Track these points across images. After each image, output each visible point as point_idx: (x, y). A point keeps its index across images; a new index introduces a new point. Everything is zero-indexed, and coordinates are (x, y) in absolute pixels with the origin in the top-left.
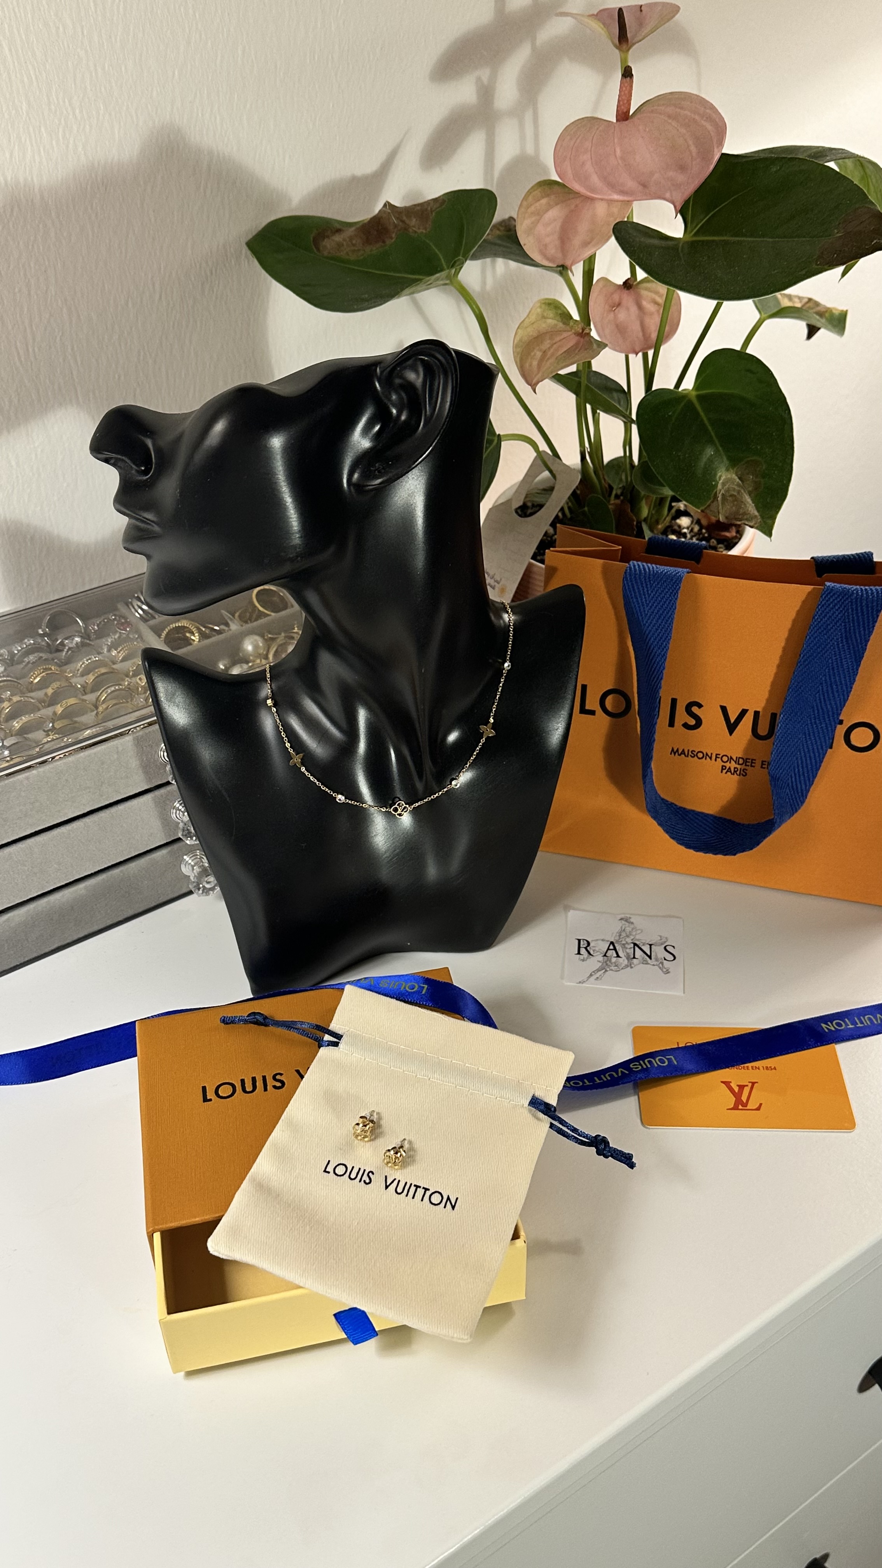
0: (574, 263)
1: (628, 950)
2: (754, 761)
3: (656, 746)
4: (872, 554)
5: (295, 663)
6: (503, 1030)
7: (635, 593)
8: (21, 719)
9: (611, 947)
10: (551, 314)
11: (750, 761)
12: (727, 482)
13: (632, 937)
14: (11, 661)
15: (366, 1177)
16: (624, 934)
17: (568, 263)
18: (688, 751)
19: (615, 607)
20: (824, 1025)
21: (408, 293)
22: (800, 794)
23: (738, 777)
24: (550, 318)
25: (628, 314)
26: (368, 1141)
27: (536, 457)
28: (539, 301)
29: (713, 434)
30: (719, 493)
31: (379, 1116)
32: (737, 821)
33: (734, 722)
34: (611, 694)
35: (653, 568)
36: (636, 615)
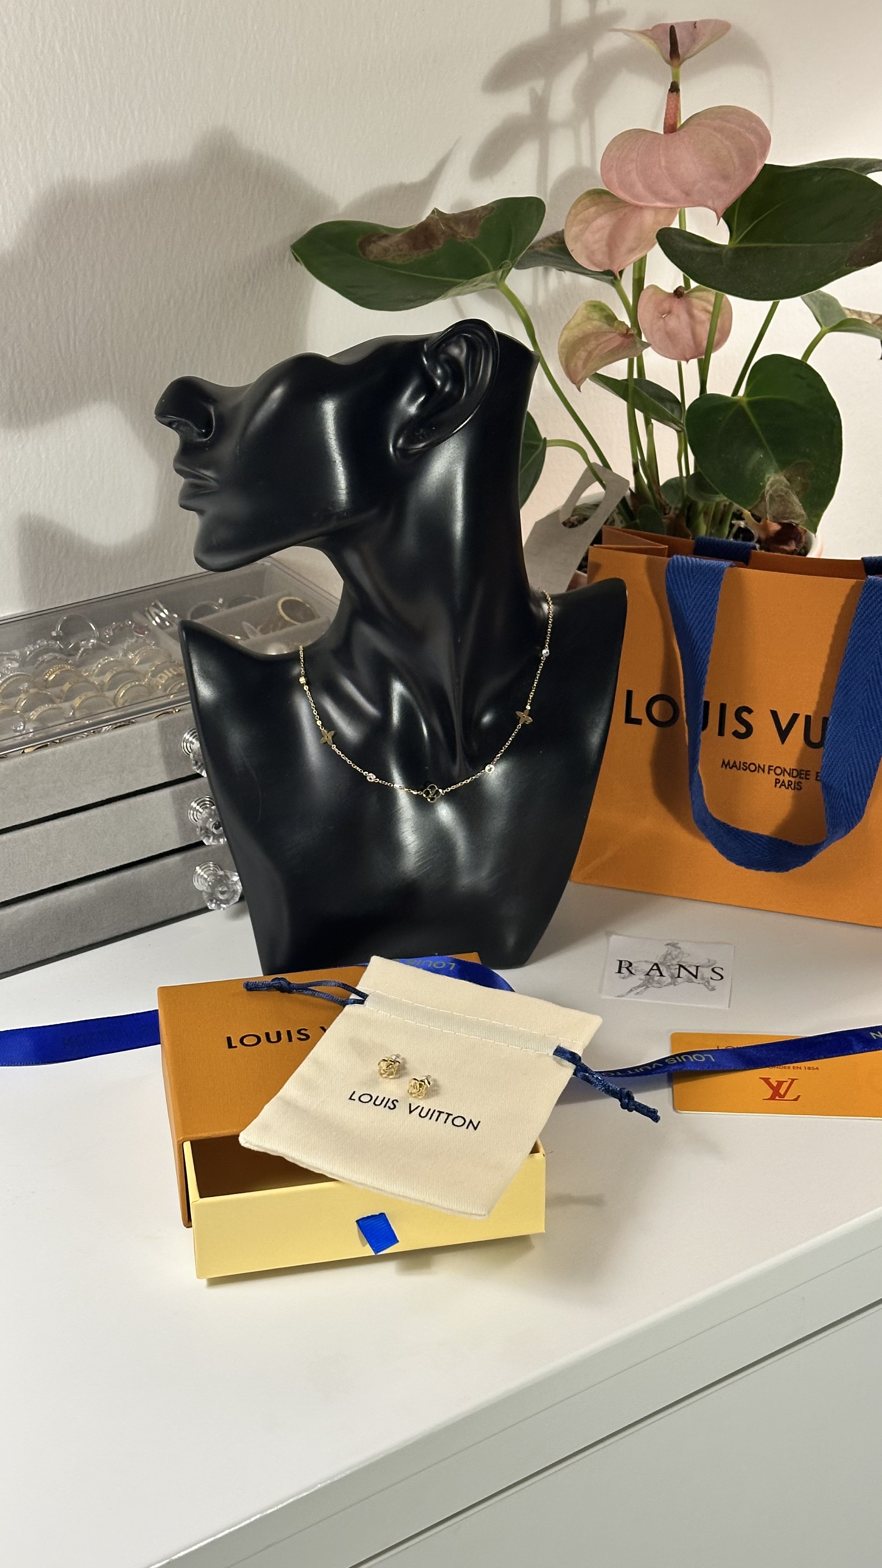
0: (622, 271)
1: (672, 971)
2: (808, 773)
6: (520, 994)
7: (677, 585)
8: (41, 709)
9: (655, 967)
10: (596, 315)
11: (804, 772)
12: (776, 483)
13: (678, 960)
14: (24, 663)
15: (391, 1104)
16: (669, 957)
17: (614, 268)
18: (740, 762)
19: (658, 601)
20: (872, 1034)
21: (454, 293)
22: (857, 808)
23: (792, 791)
24: (595, 320)
25: (678, 322)
26: (392, 1079)
27: (586, 470)
28: (586, 303)
29: (763, 438)
30: (767, 494)
31: (403, 1059)
32: (794, 843)
33: (785, 728)
34: (657, 700)
35: (696, 561)
36: (679, 609)
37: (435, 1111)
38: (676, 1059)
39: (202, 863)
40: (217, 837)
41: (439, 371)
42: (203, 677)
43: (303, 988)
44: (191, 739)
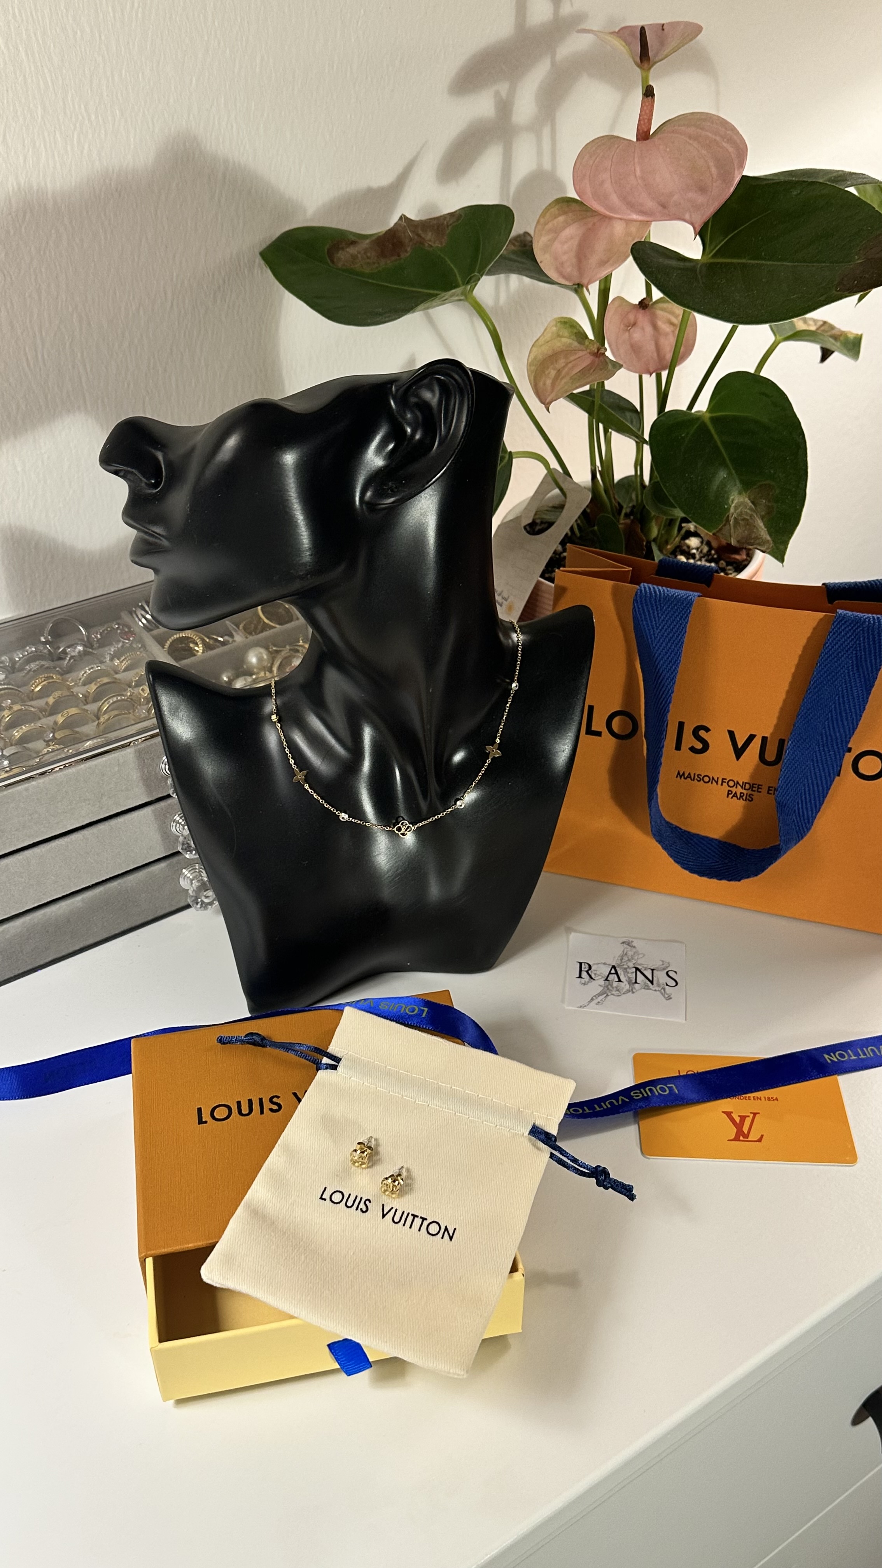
0: (590, 282)
1: (629, 975)
2: (760, 787)
3: (663, 770)
5: (301, 679)
6: (504, 1056)
7: (645, 616)
8: (21, 728)
9: (613, 971)
10: (566, 333)
11: (756, 786)
12: (740, 506)
13: (634, 962)
14: (12, 669)
15: (363, 1206)
16: (626, 958)
17: (585, 282)
18: (695, 774)
19: (624, 629)
20: (826, 1056)
21: (423, 307)
22: (806, 821)
23: (744, 802)
24: (565, 337)
25: (643, 334)
26: (365, 1168)
27: (546, 475)
28: (555, 320)
29: (726, 456)
30: (731, 517)
31: (377, 1142)
32: (744, 847)
33: (741, 747)
34: (618, 715)
35: (664, 590)
36: (646, 638)
37: (409, 1214)
39: (188, 866)
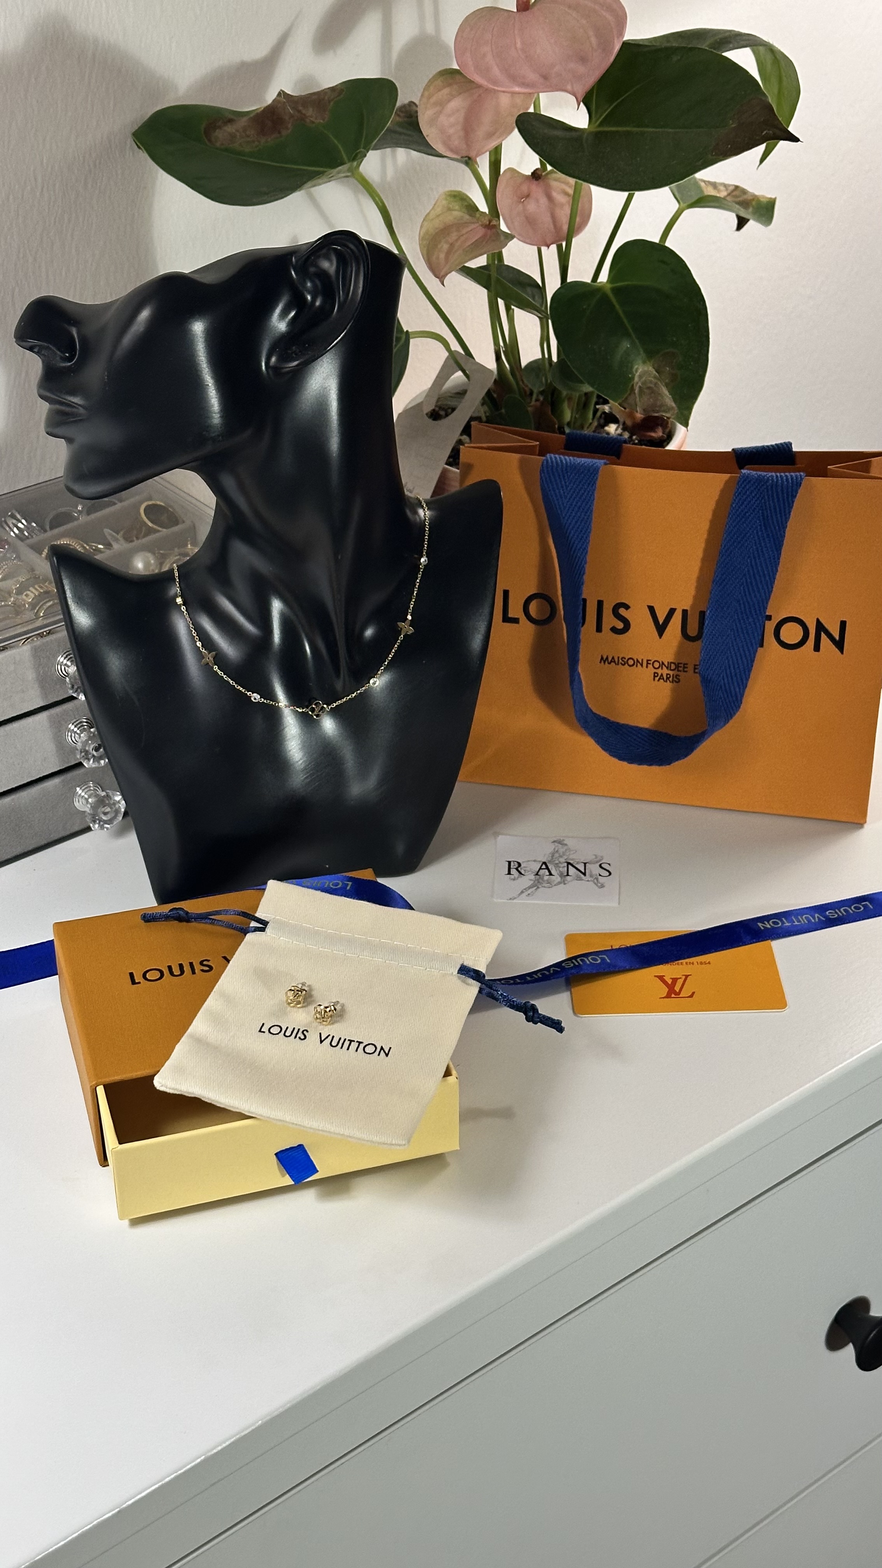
0: (479, 154)
1: (561, 869)
2: (685, 666)
3: (583, 649)
4: (791, 444)
7: (552, 485)
9: (544, 867)
10: (457, 206)
11: (682, 665)
12: (644, 375)
13: (566, 858)
15: (301, 1034)
16: (557, 855)
17: (472, 154)
18: (618, 658)
19: (533, 503)
20: (760, 924)
21: (310, 185)
22: (734, 698)
23: (671, 684)
24: (455, 210)
25: (537, 206)
26: (300, 1007)
27: (447, 358)
28: (445, 194)
29: (629, 326)
30: (636, 386)
31: (309, 986)
32: (674, 734)
33: (662, 624)
34: (535, 598)
35: (570, 460)
36: (555, 509)
37: (345, 1040)
38: (573, 963)
39: (82, 783)
40: (97, 759)
41: (309, 284)
42: (77, 603)
43: (203, 917)
44: (65, 662)
